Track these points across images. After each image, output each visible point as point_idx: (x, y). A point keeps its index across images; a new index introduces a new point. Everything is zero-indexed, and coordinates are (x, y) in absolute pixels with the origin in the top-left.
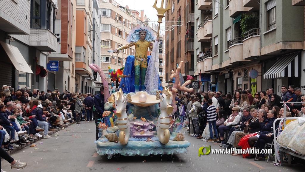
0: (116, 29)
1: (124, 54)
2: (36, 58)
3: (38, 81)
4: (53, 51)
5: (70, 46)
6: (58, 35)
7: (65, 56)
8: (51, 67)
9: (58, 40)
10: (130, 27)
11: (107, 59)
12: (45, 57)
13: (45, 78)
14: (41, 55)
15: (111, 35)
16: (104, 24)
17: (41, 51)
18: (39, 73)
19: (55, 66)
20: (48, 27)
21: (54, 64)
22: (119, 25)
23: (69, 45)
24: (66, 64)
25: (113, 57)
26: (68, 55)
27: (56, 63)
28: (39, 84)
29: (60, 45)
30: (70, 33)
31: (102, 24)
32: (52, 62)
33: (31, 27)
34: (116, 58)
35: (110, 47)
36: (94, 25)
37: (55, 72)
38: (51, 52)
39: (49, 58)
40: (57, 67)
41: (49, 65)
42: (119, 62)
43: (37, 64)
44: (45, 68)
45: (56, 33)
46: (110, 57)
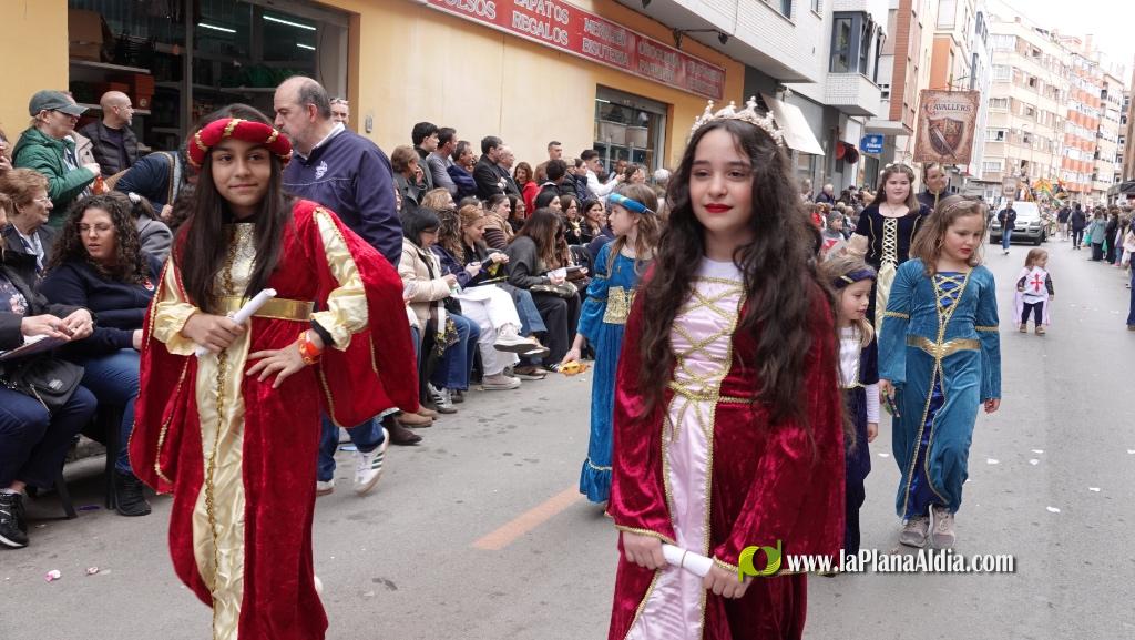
0: (1025, 76)
1: (1039, 126)
2: (838, 128)
3: (840, 169)
4: (873, 116)
5: (910, 107)
6: (887, 86)
7: (898, 125)
8: (868, 145)
9: (885, 94)
10: (1057, 71)
11: (1001, 134)
12: (858, 127)
13: (855, 166)
14: (850, 123)
15: (1012, 86)
16: (1000, 66)
17: (849, 116)
18: (842, 154)
19: (877, 143)
20: (864, 70)
21: (874, 140)
22: (1031, 67)
23: (906, 105)
24: (901, 141)
25: (1012, 131)
26: (904, 125)
27: (879, 138)
28: (843, 177)
29: (889, 105)
30: (912, 81)
31: (994, 66)
32: (871, 137)
33: (830, 71)
34: (1019, 132)
35: (1007, 110)
36: (974, 68)
37: (878, 156)
38: (872, 118)
39: (867, 130)
40: (879, 146)
41: (864, 142)
42: (1026, 140)
43: (841, 139)
44: (857, 147)
45: (879, 82)
46: (1005, 131)
